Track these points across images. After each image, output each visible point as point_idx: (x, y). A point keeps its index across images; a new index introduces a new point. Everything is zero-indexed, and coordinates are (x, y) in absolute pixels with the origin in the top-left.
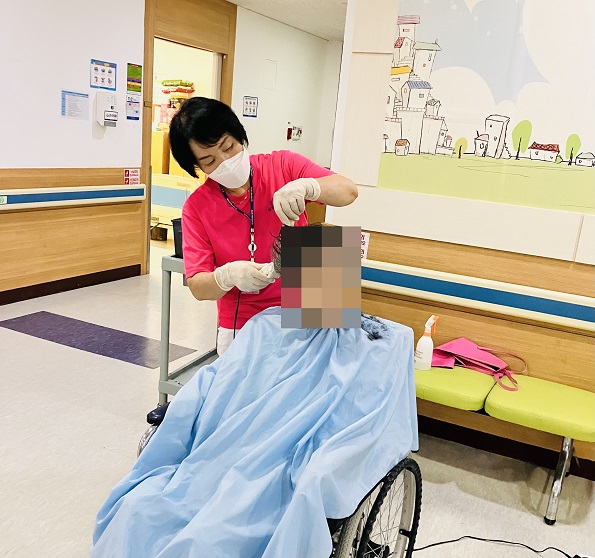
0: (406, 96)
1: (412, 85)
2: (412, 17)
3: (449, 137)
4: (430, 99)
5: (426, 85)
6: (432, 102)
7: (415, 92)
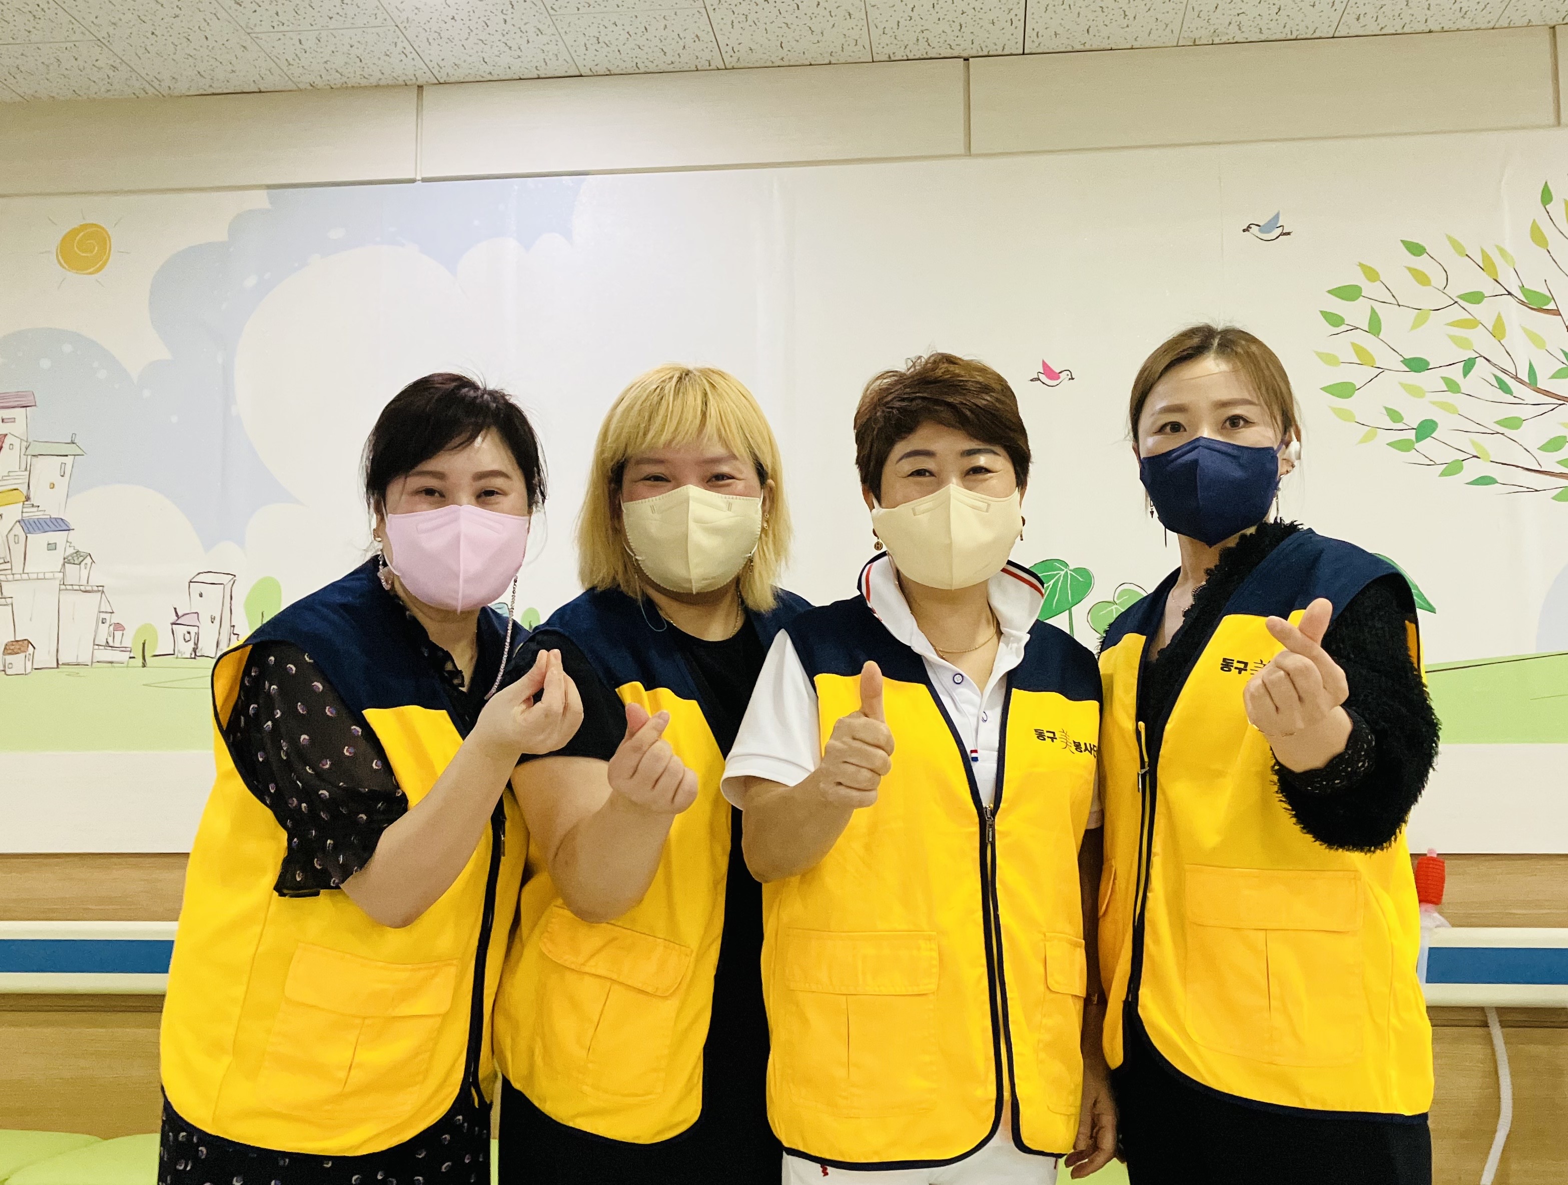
0: (17, 550)
1: (30, 526)
2: (18, 395)
3: (118, 627)
4: (70, 551)
5: (60, 525)
6: (76, 558)
7: (39, 540)
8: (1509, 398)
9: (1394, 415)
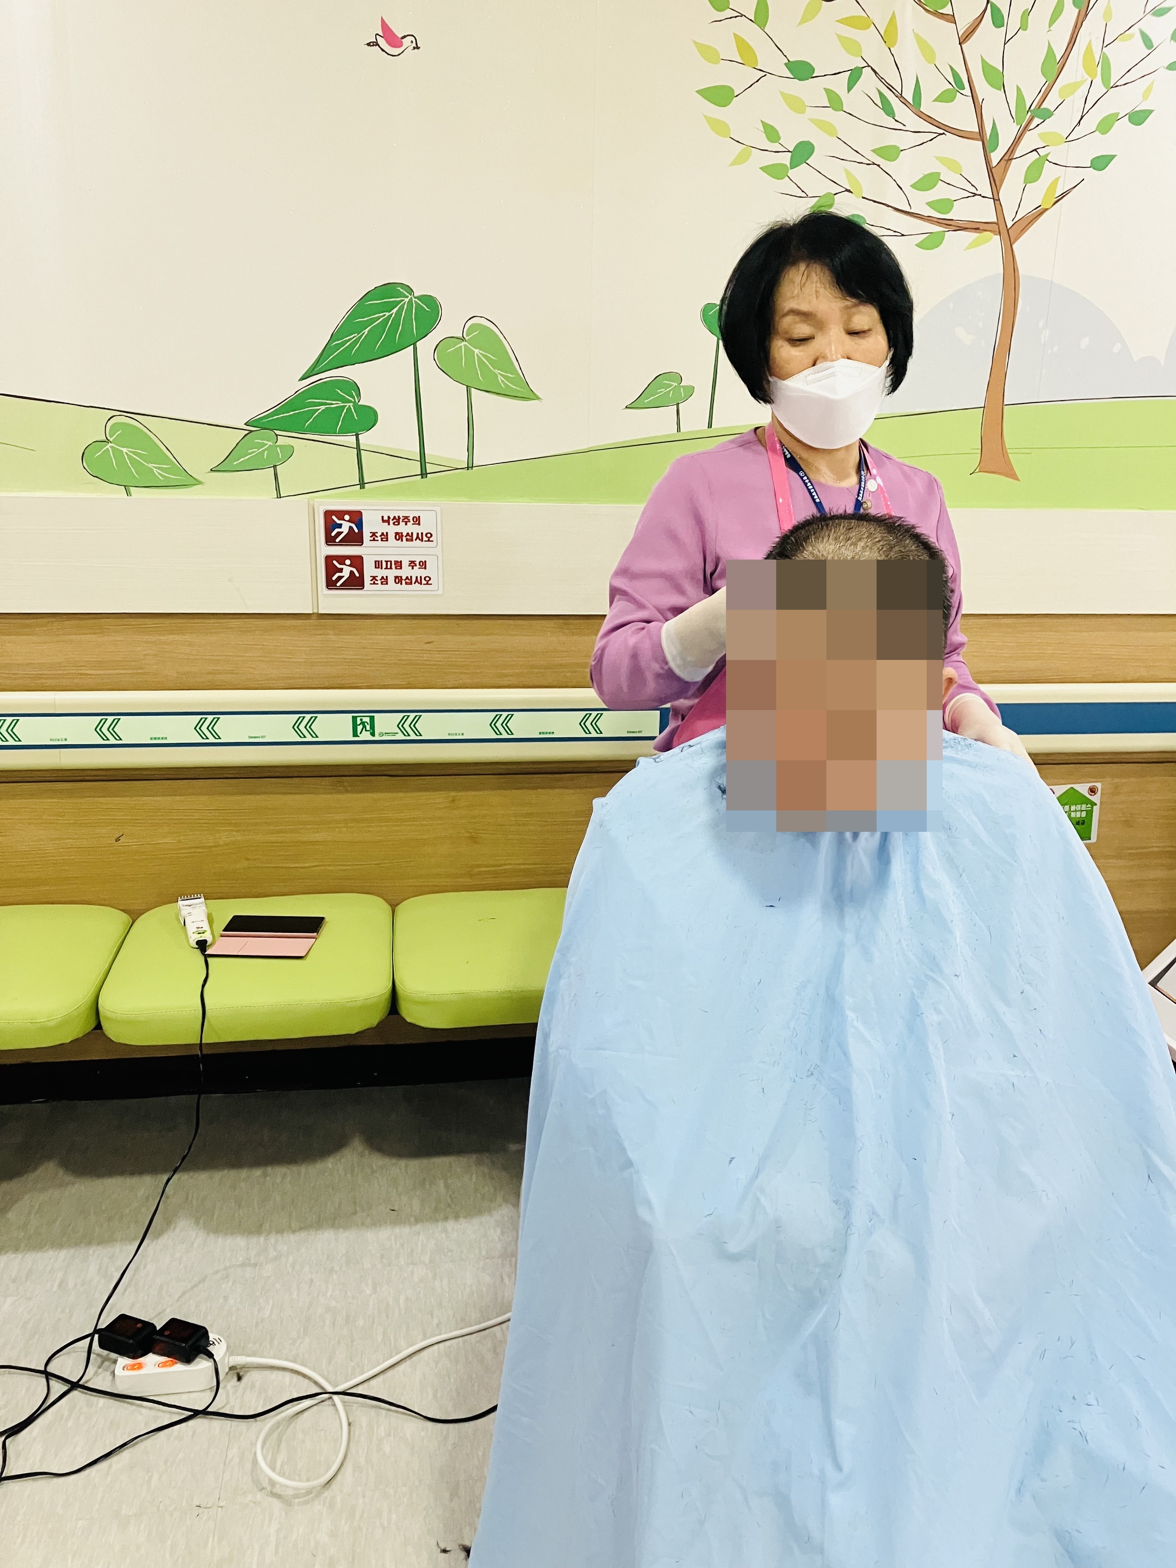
8: (890, 122)
9: (771, 133)
